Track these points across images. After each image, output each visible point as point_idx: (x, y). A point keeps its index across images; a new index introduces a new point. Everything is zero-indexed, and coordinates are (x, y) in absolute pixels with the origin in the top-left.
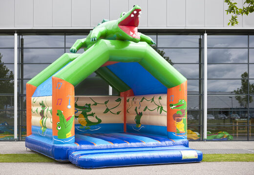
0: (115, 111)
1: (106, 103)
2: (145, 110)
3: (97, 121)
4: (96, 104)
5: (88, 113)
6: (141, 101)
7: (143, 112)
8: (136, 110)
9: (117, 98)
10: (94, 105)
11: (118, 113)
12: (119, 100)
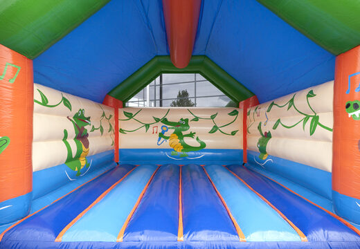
0: (229, 129)
1: (213, 117)
2: (275, 128)
3: (199, 145)
4: (196, 119)
5: (184, 133)
6: (268, 111)
7: (272, 132)
8: (259, 128)
9: (232, 109)
10: (193, 120)
11: (233, 133)
12: (235, 113)
